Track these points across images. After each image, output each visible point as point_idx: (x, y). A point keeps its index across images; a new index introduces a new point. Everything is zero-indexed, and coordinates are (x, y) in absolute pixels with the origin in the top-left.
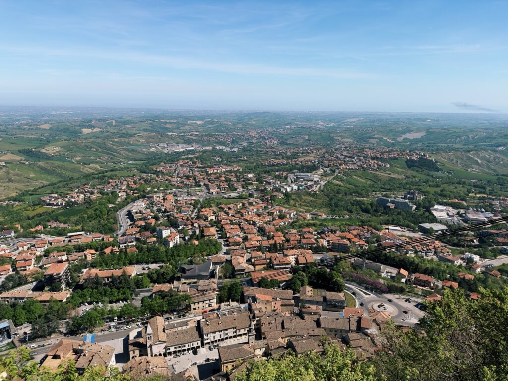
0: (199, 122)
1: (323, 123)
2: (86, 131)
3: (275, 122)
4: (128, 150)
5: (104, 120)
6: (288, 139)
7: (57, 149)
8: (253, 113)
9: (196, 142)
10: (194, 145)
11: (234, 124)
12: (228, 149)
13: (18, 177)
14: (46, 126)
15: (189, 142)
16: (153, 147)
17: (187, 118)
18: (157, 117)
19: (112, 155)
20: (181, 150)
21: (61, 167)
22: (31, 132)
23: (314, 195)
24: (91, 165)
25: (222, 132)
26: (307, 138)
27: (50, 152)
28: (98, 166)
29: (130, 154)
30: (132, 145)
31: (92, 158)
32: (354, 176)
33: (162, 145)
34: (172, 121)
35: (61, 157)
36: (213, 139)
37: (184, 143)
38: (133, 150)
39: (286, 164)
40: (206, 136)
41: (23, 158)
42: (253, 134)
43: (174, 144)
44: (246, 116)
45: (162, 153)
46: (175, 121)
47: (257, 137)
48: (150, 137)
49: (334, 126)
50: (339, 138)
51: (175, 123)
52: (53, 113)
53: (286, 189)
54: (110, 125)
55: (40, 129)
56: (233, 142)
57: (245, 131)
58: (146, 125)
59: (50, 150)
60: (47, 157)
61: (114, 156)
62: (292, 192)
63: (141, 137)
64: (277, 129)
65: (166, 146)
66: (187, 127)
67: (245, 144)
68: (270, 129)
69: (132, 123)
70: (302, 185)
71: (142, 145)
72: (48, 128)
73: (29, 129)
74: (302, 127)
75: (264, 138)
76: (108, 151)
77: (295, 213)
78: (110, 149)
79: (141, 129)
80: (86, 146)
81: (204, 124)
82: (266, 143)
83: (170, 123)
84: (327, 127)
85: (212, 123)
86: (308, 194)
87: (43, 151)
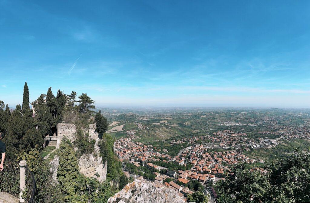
0: (245, 113)
1: (301, 114)
2: (202, 116)
3: (279, 113)
4: (213, 124)
5: (209, 112)
6: (282, 121)
7: (189, 123)
8: (270, 109)
9: (240, 121)
10: (239, 123)
11: (260, 114)
12: (253, 125)
13: (172, 133)
14: (190, 114)
15: (237, 122)
16: (223, 123)
17: (241, 111)
18: (230, 111)
19: (206, 126)
20: (233, 125)
21: (186, 130)
22: (186, 116)
23: (267, 150)
24: (196, 130)
25: (253, 117)
26: (291, 121)
27: (186, 124)
28: (198, 131)
29: (213, 126)
30: (215, 122)
31: (199, 127)
32: (295, 142)
33: (226, 123)
34: (234, 112)
35: (189, 127)
36: (248, 120)
37: (235, 122)
38: (215, 125)
39: (268, 134)
40: (245, 119)
41: (178, 126)
42: (266, 118)
43: (231, 122)
44: (266, 110)
45: (225, 126)
46: (236, 112)
47: (268, 120)
48: (222, 119)
49: (306, 116)
50: (306, 121)
51: (235, 113)
52: (195, 109)
53: (253, 146)
54: (211, 114)
55: (188, 115)
56: (256, 122)
57: (264, 117)
58: (224, 114)
59: (187, 123)
60: (185, 126)
61: (207, 127)
62: (256, 148)
63: (219, 119)
64: (279, 116)
65: (228, 123)
66: (240, 115)
67: (261, 123)
68: (276, 116)
69: (219, 113)
70: (262, 145)
71: (219, 123)
72: (191, 115)
73: (185, 115)
74: (290, 116)
75: (271, 120)
76: (206, 125)
77: (249, 159)
78: (206, 124)
79: (221, 116)
80: (199, 122)
81: (247, 113)
82: (271, 123)
83: (234, 113)
84: (303, 116)
85: (250, 113)
86: (264, 150)
87: (185, 124)
